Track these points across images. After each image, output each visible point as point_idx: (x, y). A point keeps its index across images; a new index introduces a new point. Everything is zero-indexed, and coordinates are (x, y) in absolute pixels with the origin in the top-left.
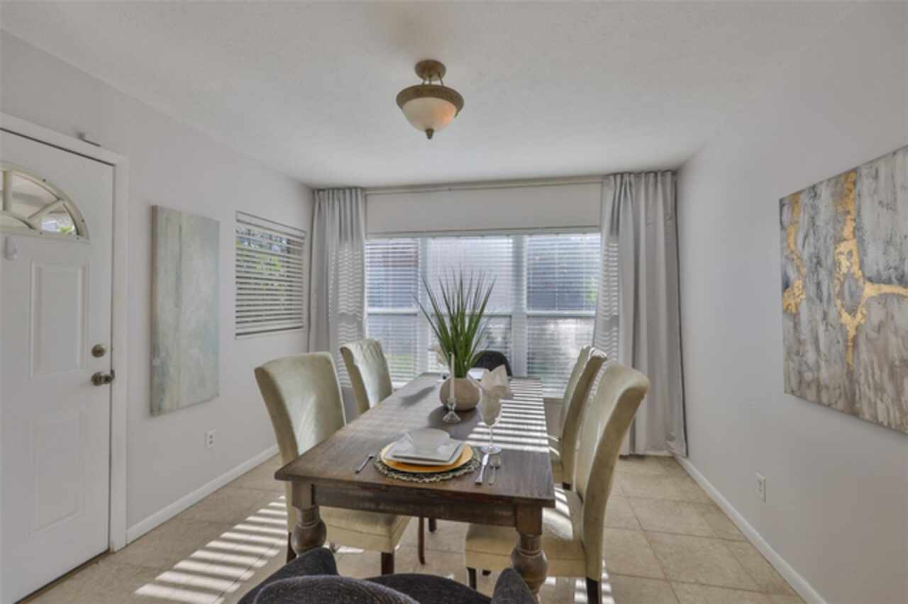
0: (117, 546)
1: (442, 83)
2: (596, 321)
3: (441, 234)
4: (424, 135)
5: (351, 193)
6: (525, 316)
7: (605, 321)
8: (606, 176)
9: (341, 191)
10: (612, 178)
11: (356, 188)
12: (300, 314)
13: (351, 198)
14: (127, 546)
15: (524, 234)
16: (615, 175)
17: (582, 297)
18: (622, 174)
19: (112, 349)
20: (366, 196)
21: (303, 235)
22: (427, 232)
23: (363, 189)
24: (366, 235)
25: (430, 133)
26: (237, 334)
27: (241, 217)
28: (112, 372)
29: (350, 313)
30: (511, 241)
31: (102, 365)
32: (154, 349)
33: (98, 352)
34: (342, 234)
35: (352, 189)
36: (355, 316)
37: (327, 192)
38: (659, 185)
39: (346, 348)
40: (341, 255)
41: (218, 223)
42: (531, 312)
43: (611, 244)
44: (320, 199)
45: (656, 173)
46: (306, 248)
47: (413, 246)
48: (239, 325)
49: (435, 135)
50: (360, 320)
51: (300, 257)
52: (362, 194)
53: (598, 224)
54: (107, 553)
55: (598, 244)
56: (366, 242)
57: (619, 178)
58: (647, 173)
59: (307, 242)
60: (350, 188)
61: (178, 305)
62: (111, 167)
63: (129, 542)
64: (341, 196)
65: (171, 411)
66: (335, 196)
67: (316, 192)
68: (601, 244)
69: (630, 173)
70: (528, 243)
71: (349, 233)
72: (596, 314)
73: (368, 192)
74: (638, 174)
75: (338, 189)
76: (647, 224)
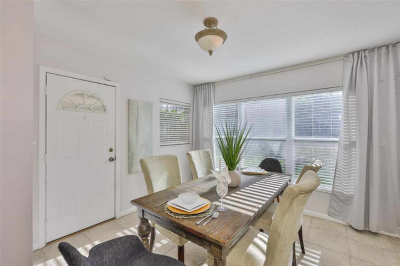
0: (117, 217)
1: (217, 27)
2: (339, 145)
3: (247, 100)
4: (208, 54)
5: (208, 85)
6: (294, 141)
7: (345, 144)
8: (347, 55)
9: (204, 85)
10: (351, 55)
11: (210, 83)
12: (189, 138)
13: (208, 87)
14: (120, 217)
15: (291, 96)
16: (353, 53)
17: (330, 130)
18: (358, 52)
19: (115, 149)
20: (214, 85)
21: (189, 105)
22: (241, 99)
23: (213, 83)
24: (214, 103)
25: (211, 52)
26: (161, 146)
27: (162, 100)
28: (115, 157)
29: (208, 138)
30: (285, 100)
31: (112, 155)
32: (129, 150)
33: (111, 150)
34: (204, 104)
35: (208, 84)
36: (210, 139)
37: (199, 87)
38: (390, 54)
39: (189, 153)
40: (204, 113)
41: (152, 104)
42: (297, 138)
43: (350, 97)
44: (196, 90)
45: (387, 46)
46: (191, 111)
47: (235, 107)
48: (162, 142)
49: (213, 54)
50: (211, 141)
51: (188, 115)
52: (212, 85)
53: (340, 85)
54: (114, 219)
55: (341, 97)
56: (214, 106)
57: (356, 55)
58: (379, 48)
59: (191, 108)
60: (208, 83)
61: (137, 134)
62: (114, 88)
63: (121, 216)
64: (204, 87)
65: (135, 173)
66: (202, 88)
67: (195, 87)
68: (343, 97)
69: (365, 50)
70: (294, 101)
71: (207, 103)
72: (339, 140)
73: (215, 84)
74: (372, 50)
75: (203, 84)
76: (380, 81)
